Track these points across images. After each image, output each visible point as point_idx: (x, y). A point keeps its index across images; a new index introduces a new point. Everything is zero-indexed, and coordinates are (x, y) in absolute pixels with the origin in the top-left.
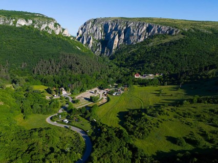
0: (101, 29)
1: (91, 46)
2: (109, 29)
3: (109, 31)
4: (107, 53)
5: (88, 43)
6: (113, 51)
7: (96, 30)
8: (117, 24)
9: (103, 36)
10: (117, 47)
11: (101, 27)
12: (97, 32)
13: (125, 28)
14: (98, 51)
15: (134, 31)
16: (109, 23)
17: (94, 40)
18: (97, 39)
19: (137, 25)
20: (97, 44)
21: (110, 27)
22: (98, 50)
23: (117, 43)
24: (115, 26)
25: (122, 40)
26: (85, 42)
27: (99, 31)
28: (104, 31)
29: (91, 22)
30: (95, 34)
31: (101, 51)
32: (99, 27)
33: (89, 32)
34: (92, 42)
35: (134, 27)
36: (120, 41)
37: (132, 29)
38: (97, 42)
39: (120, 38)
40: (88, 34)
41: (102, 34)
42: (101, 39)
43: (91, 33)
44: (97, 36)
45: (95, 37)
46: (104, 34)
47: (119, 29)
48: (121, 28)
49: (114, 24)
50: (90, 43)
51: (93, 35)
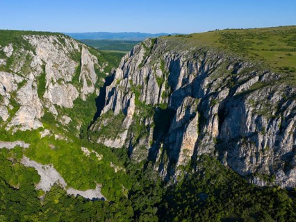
0: (160, 73)
1: (129, 124)
2: (181, 79)
3: (180, 85)
4: (161, 167)
5: (125, 111)
6: (178, 173)
7: (148, 78)
8: (202, 67)
9: (165, 95)
10: (193, 162)
11: (162, 68)
12: (150, 83)
13: (224, 94)
14: (143, 147)
15: (258, 122)
16: (182, 59)
17: (140, 105)
18: (148, 103)
19: (277, 98)
20: (144, 122)
21: (183, 72)
22: (142, 142)
23: (194, 144)
24: (196, 72)
25: (212, 141)
26: (119, 108)
27: (155, 80)
28: (169, 79)
29: (145, 47)
30: (145, 90)
31: (150, 147)
32: (155, 69)
33: (131, 81)
34: (133, 113)
35: (262, 107)
36: (204, 140)
37: (250, 113)
38: (146, 111)
39: (204, 131)
40: (129, 86)
41: (163, 89)
42: (158, 104)
43: (135, 85)
44: (148, 94)
45: (144, 96)
46: (167, 88)
47: (206, 90)
48: (213, 90)
49: (196, 64)
50: (128, 115)
51: (139, 90)
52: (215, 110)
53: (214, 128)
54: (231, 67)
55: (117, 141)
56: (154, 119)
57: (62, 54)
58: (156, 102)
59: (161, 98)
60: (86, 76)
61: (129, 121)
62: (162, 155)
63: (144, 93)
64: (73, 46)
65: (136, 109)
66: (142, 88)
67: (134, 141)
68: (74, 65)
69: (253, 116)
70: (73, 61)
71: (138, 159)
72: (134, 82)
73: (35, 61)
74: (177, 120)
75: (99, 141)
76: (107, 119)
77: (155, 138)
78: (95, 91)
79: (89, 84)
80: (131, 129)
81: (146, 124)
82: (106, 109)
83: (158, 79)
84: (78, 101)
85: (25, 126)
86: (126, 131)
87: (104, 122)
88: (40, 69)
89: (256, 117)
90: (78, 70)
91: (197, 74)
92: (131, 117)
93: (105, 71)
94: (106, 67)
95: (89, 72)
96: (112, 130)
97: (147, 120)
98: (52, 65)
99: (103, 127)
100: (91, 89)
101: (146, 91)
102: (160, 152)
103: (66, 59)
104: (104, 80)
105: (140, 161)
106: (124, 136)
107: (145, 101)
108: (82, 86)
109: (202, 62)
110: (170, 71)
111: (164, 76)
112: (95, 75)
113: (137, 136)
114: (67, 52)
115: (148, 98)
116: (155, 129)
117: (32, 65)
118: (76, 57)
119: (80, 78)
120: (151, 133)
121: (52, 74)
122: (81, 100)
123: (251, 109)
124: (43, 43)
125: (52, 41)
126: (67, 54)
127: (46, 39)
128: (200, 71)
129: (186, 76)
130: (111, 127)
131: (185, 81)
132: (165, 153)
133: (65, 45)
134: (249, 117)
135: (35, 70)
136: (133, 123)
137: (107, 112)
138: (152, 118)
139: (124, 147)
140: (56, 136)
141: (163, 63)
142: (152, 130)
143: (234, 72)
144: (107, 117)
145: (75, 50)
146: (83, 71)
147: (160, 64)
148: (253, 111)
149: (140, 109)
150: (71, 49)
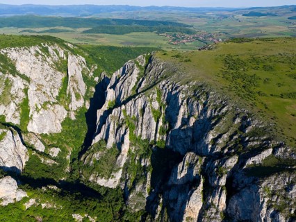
0: (156, 105)
1: (123, 162)
2: (180, 118)
3: (178, 124)
5: (119, 144)
7: (143, 110)
8: (205, 111)
9: (162, 132)
11: (159, 99)
12: (146, 116)
14: (140, 195)
16: (181, 96)
18: (144, 137)
20: (140, 161)
21: (182, 110)
22: (138, 188)
23: (198, 212)
24: (197, 113)
25: (219, 216)
26: (112, 141)
27: (151, 114)
28: (166, 112)
29: (138, 66)
30: (140, 123)
31: (147, 195)
32: (151, 101)
33: (125, 111)
34: (127, 150)
35: (279, 200)
36: (209, 212)
37: (265, 205)
38: (142, 148)
39: (210, 201)
40: (122, 116)
41: (161, 124)
42: (155, 142)
43: (129, 116)
44: (144, 128)
45: (140, 130)
46: (164, 123)
47: (210, 146)
48: (218, 150)
49: (198, 105)
50: (122, 153)
51: (133, 122)
52: (223, 182)
53: (221, 201)
54: (238, 121)
55: (111, 181)
56: (152, 161)
57: (46, 66)
58: (152, 138)
59: (158, 135)
60: (73, 88)
61: (123, 159)
62: (162, 212)
63: (140, 126)
64: (58, 54)
65: (131, 145)
66: (137, 120)
67: (130, 184)
68: (60, 76)
69: (268, 208)
70: (59, 72)
71: (135, 208)
72: (128, 113)
73: (16, 86)
74: (179, 177)
75: (91, 178)
76: (100, 153)
77: (152, 185)
78: (85, 104)
79: (78, 97)
80: (126, 168)
81: (143, 164)
82: (97, 138)
83: (154, 112)
84: (66, 122)
85: (6, 199)
86: (121, 170)
87: (97, 156)
88: (22, 94)
89: (272, 211)
90: (65, 82)
91: (199, 117)
92: (126, 154)
93: (95, 75)
94: (96, 70)
95: (77, 83)
96: (106, 167)
97: (143, 161)
98: (35, 89)
99: (95, 161)
100: (80, 103)
101: (142, 124)
102: (159, 208)
103: (51, 71)
104: (94, 90)
105: (137, 210)
106: (119, 175)
107: (141, 136)
108: (71, 101)
109: (204, 104)
110: (168, 103)
111: (161, 108)
112: (84, 85)
113: (133, 178)
114: (51, 62)
115: (144, 133)
116: (152, 174)
117: (12, 92)
118: (62, 67)
119: (67, 92)
120: (149, 179)
121: (36, 99)
122: (70, 119)
123: (266, 200)
124: (24, 56)
125: (33, 52)
126: (52, 66)
127: (27, 51)
128: (201, 114)
129: (186, 116)
130: (104, 163)
131: (185, 122)
132: (165, 210)
133: (49, 56)
134: (264, 210)
135: (17, 97)
136: (127, 161)
137: (99, 142)
138: (149, 159)
139: (118, 187)
140: (43, 205)
141: (159, 92)
142: (149, 175)
143: (242, 128)
144: (99, 150)
145: (60, 58)
146: (70, 84)
147: (156, 96)
148: (268, 201)
149: (135, 145)
150: (56, 58)
